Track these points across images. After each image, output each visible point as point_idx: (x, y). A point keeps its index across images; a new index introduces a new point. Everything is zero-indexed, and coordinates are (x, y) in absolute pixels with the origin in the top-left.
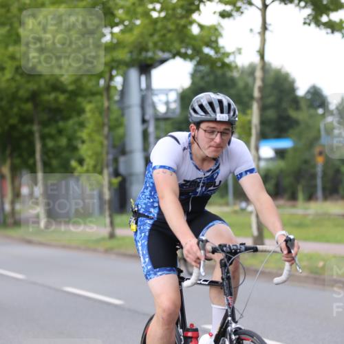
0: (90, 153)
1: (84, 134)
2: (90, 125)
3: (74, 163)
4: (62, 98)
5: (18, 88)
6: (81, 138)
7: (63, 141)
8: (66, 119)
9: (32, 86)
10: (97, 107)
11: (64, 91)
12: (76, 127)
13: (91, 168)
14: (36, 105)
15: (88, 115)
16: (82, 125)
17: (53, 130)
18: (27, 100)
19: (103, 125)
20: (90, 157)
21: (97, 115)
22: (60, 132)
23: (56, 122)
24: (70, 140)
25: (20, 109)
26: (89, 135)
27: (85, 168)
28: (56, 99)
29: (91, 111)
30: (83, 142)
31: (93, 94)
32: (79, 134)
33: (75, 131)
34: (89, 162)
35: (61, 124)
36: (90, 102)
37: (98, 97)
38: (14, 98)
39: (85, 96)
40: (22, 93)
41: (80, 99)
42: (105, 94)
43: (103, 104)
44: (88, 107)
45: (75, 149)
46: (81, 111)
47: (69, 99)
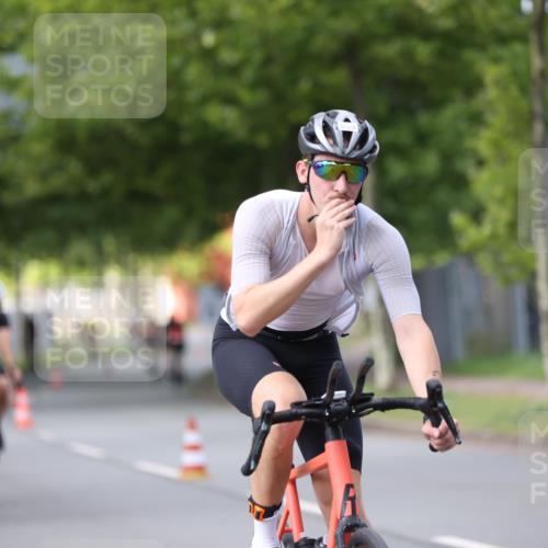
0: (498, 191)
1: (482, 143)
2: (498, 120)
3: (458, 219)
4: (424, 51)
5: (311, 31)
6: (474, 153)
7: (430, 163)
8: (435, 105)
9: (346, 25)
10: (515, 74)
11: (428, 34)
12: (463, 126)
13: (502, 231)
14: (358, 73)
15: (491, 93)
16: (477, 119)
17: (403, 135)
18: (336, 60)
19: (532, 117)
20: (501, 202)
21: (514, 91)
22: (422, 139)
23: (411, 112)
24: (448, 157)
25: (317, 86)
26: (496, 145)
27: (486, 230)
28: (408, 56)
29: (498, 83)
30: (481, 163)
31: (503, 39)
32: (469, 143)
33: (460, 136)
34: (497, 216)
35: (424, 119)
36: (497, 60)
37: (517, 47)
38: (301, 57)
39: (482, 47)
40: (321, 43)
41: (470, 55)
42: (533, 37)
43: (529, 65)
44: (491, 73)
45: (459, 182)
46: (473, 86)
47: (442, 54)
